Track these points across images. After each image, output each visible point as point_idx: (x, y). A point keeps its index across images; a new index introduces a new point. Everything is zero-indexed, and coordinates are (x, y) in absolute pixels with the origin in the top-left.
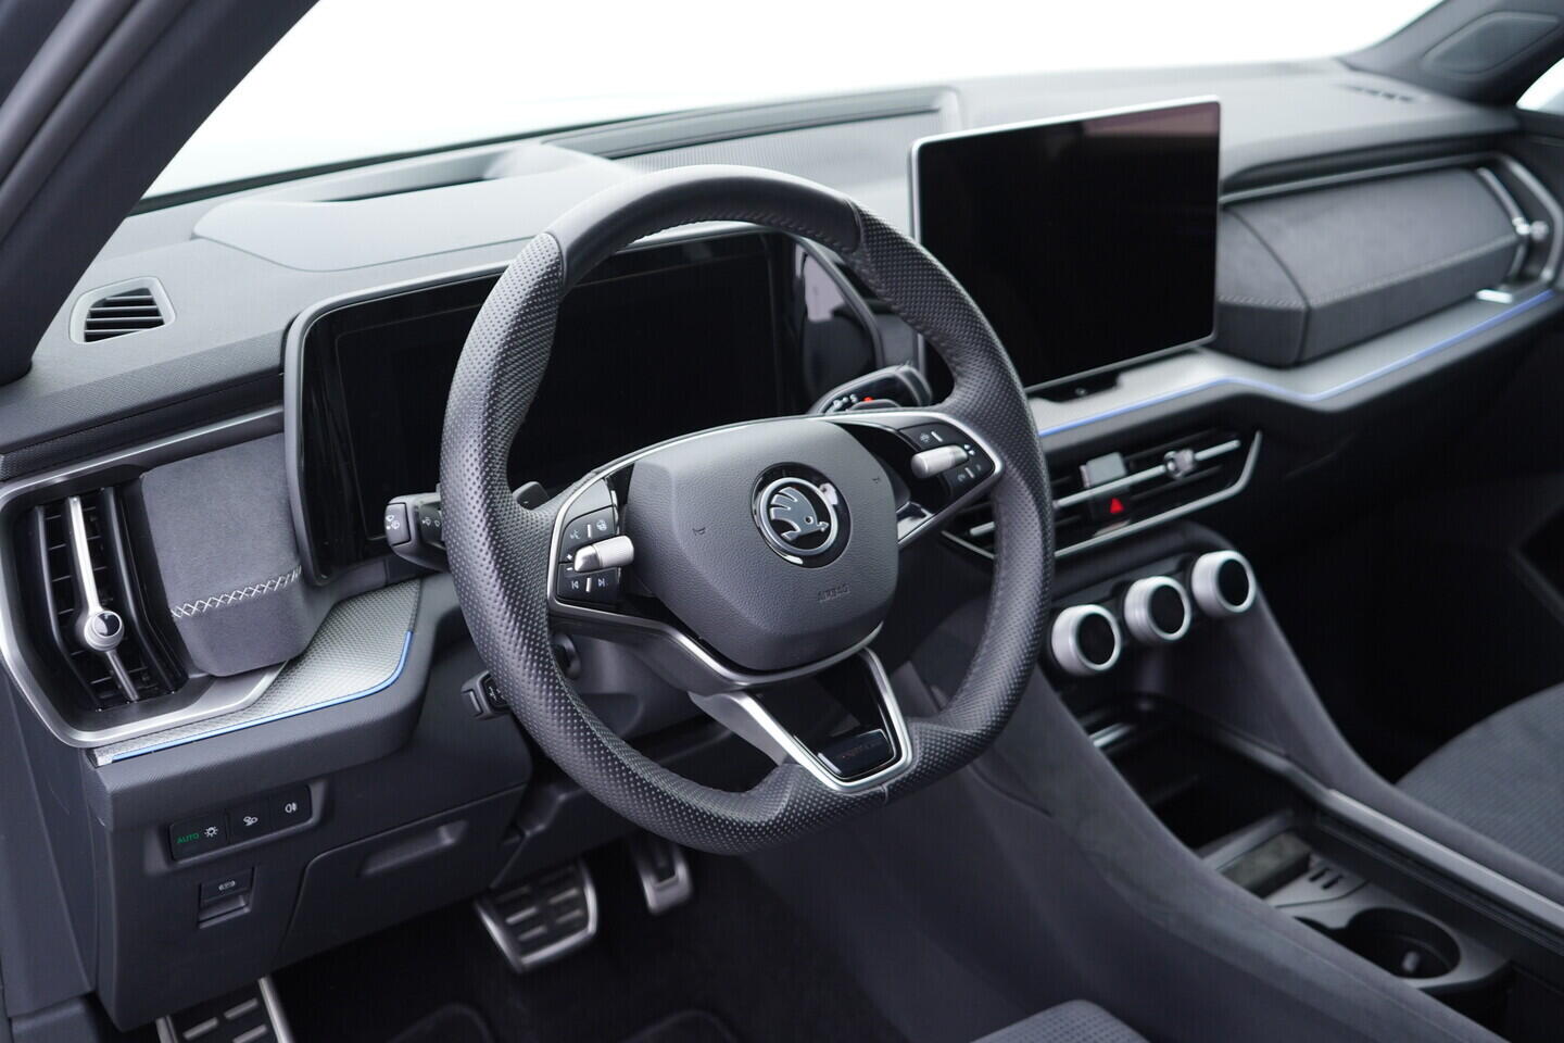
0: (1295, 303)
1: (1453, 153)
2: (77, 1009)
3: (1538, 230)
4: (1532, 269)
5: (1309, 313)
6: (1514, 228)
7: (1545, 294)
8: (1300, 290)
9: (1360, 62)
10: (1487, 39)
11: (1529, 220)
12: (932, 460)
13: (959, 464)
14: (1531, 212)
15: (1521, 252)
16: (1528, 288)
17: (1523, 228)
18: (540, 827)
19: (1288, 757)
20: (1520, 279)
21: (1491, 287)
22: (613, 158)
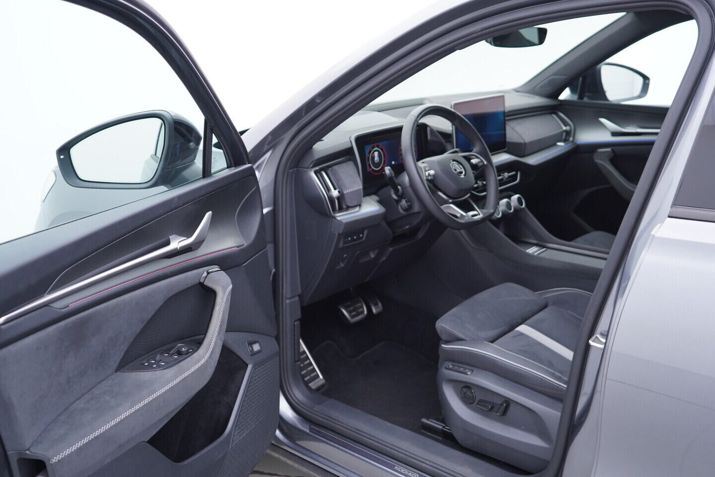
0: (522, 141)
1: (544, 110)
2: (297, 298)
3: (568, 128)
4: (567, 138)
5: (525, 144)
6: (562, 128)
7: (570, 144)
8: (522, 138)
9: (519, 90)
10: (550, 82)
11: (566, 126)
12: (474, 161)
13: (479, 162)
14: (566, 124)
15: (564, 134)
16: (567, 142)
17: (564, 128)
18: (384, 259)
19: (537, 240)
20: (565, 141)
21: (560, 142)
22: (379, 111)
